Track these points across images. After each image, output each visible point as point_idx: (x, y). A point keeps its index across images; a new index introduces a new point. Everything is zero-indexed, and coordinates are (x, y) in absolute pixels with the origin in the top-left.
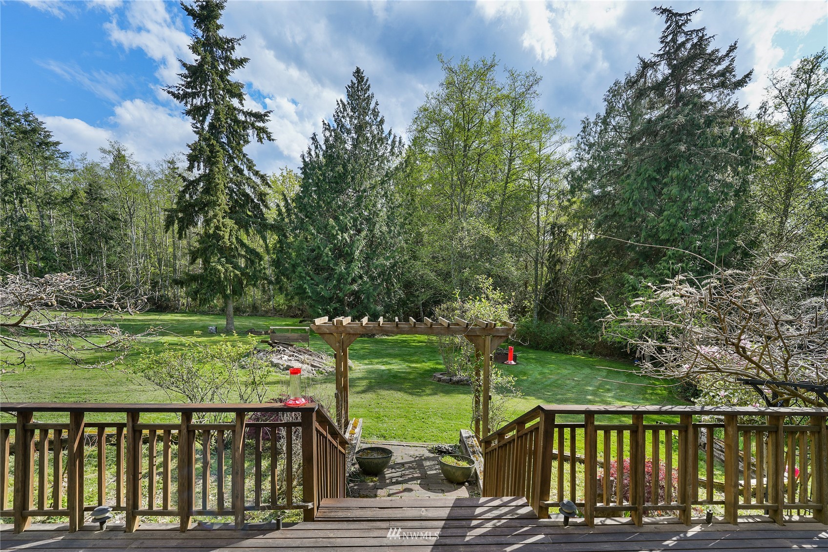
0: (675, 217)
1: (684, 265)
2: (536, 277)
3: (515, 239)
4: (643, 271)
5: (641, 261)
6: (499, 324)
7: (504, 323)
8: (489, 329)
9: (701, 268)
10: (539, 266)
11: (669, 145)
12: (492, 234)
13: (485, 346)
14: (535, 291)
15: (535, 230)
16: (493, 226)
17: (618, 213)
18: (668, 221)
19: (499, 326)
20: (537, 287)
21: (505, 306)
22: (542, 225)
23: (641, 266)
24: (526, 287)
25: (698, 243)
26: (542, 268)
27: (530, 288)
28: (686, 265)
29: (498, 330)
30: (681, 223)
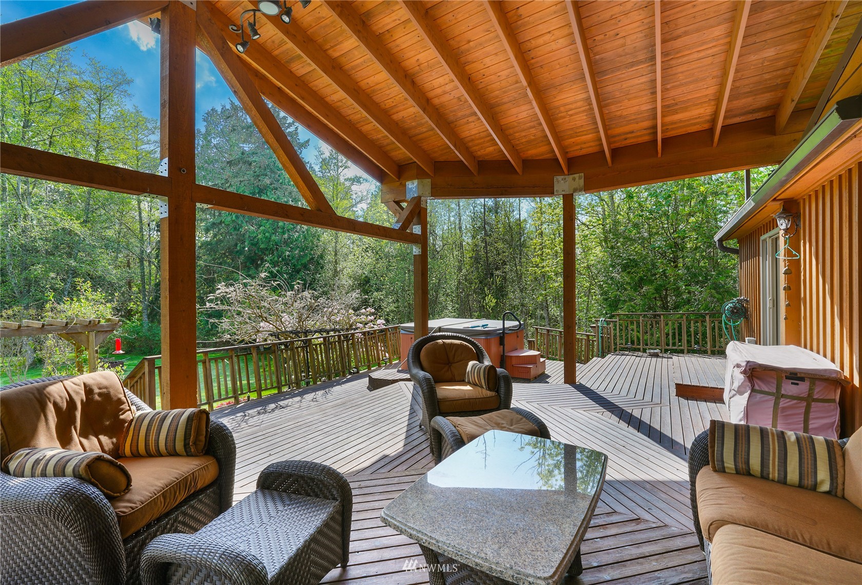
0: (269, 232)
1: (279, 269)
2: (143, 276)
3: (110, 233)
4: (250, 273)
5: (248, 264)
6: (104, 321)
7: (109, 320)
8: (92, 326)
9: (293, 271)
10: (146, 264)
11: (258, 176)
12: (76, 226)
13: (88, 341)
14: (142, 291)
15: (137, 226)
16: (78, 218)
17: (224, 222)
18: (265, 234)
19: (103, 322)
20: (144, 287)
21: (109, 305)
22: (145, 221)
23: (249, 268)
24: (130, 287)
25: (287, 253)
26: (150, 265)
27: (135, 289)
28: (281, 269)
29: (102, 326)
30: (273, 237)
